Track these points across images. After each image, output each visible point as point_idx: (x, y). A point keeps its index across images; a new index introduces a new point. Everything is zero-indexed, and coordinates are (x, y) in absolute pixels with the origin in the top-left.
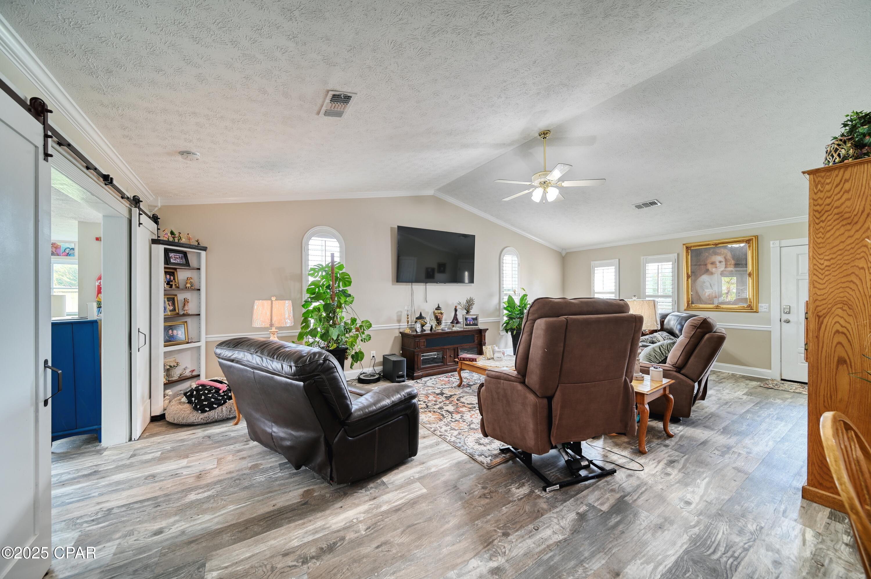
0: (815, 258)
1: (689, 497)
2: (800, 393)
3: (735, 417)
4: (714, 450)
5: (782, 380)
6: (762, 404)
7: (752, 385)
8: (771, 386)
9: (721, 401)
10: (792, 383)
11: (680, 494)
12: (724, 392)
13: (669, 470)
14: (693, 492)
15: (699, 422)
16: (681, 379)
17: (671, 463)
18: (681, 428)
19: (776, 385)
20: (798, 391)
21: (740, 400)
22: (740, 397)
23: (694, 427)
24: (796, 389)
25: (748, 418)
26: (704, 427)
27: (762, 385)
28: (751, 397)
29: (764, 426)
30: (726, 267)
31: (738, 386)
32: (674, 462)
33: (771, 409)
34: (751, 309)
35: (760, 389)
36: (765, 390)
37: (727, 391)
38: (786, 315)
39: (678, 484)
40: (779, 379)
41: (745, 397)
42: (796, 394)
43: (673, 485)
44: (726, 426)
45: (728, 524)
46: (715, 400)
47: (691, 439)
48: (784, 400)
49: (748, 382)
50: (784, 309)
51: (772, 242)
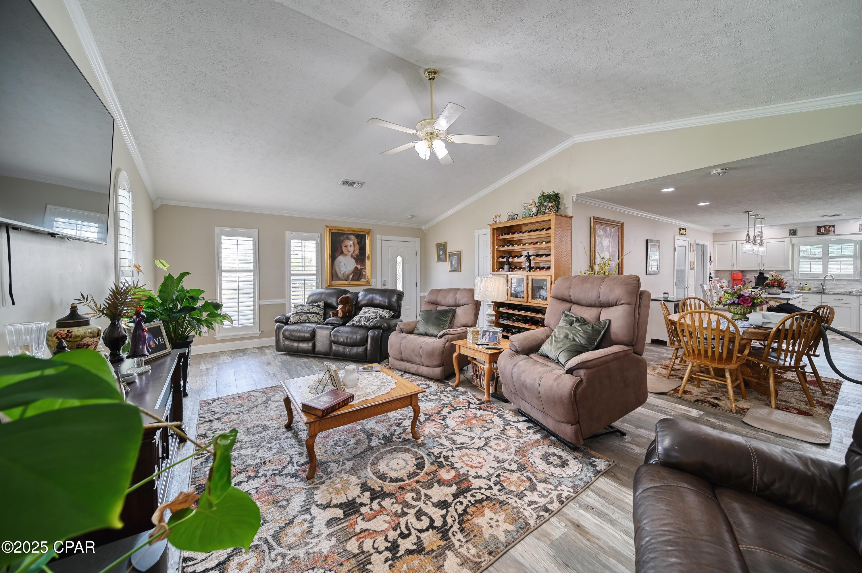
34: (369, 283)
50: (383, 282)
51: (377, 236)
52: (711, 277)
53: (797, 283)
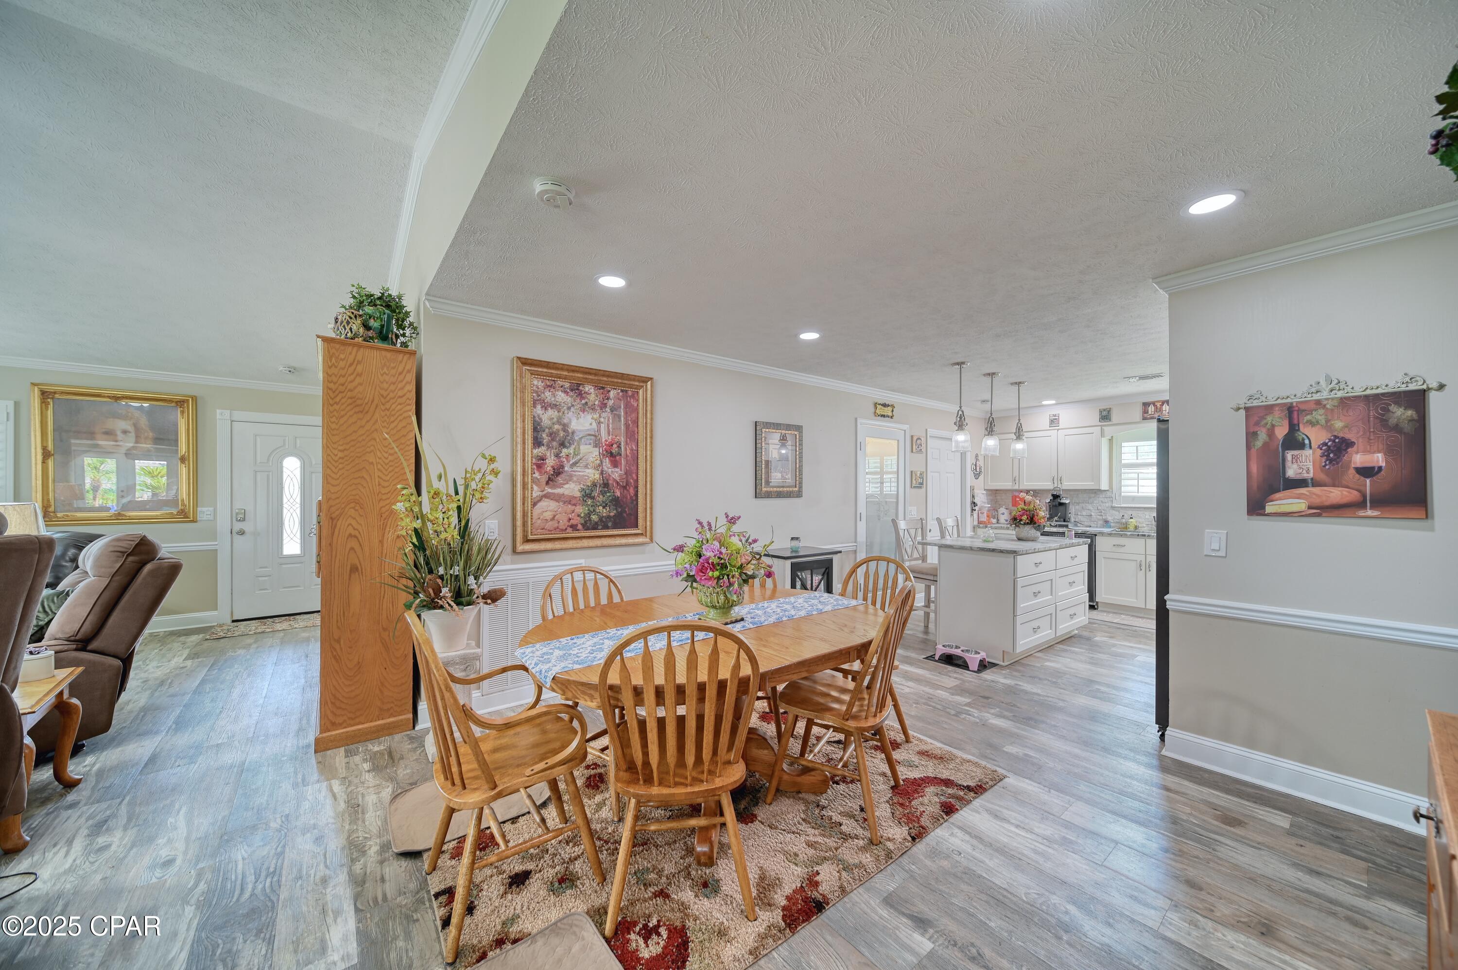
0: (328, 447)
1: (165, 853)
2: (263, 632)
3: (187, 698)
4: (175, 761)
5: (234, 621)
6: (220, 664)
7: (192, 642)
8: (221, 634)
9: (150, 683)
10: (248, 622)
11: (147, 860)
12: (150, 667)
13: (101, 840)
14: (170, 841)
15: (124, 732)
16: (90, 661)
17: (99, 827)
18: (89, 760)
19: (228, 630)
20: (259, 630)
21: (184, 670)
22: (181, 665)
23: (119, 744)
24: (257, 628)
25: (207, 691)
26: (139, 735)
27: (208, 637)
28: (200, 660)
29: (236, 692)
30: (137, 442)
31: (170, 649)
32: (106, 821)
33: (236, 666)
34: (185, 516)
35: (207, 644)
36: (215, 643)
37: (154, 664)
38: (239, 523)
39: (135, 850)
40: (229, 621)
41: (189, 663)
42: (259, 635)
43: (125, 857)
44: (179, 717)
45: (244, 843)
46: (138, 686)
47: (120, 767)
48: (247, 647)
49: (182, 639)
50: (237, 514)
51: (218, 411)
52: (974, 504)
53: (1117, 515)
